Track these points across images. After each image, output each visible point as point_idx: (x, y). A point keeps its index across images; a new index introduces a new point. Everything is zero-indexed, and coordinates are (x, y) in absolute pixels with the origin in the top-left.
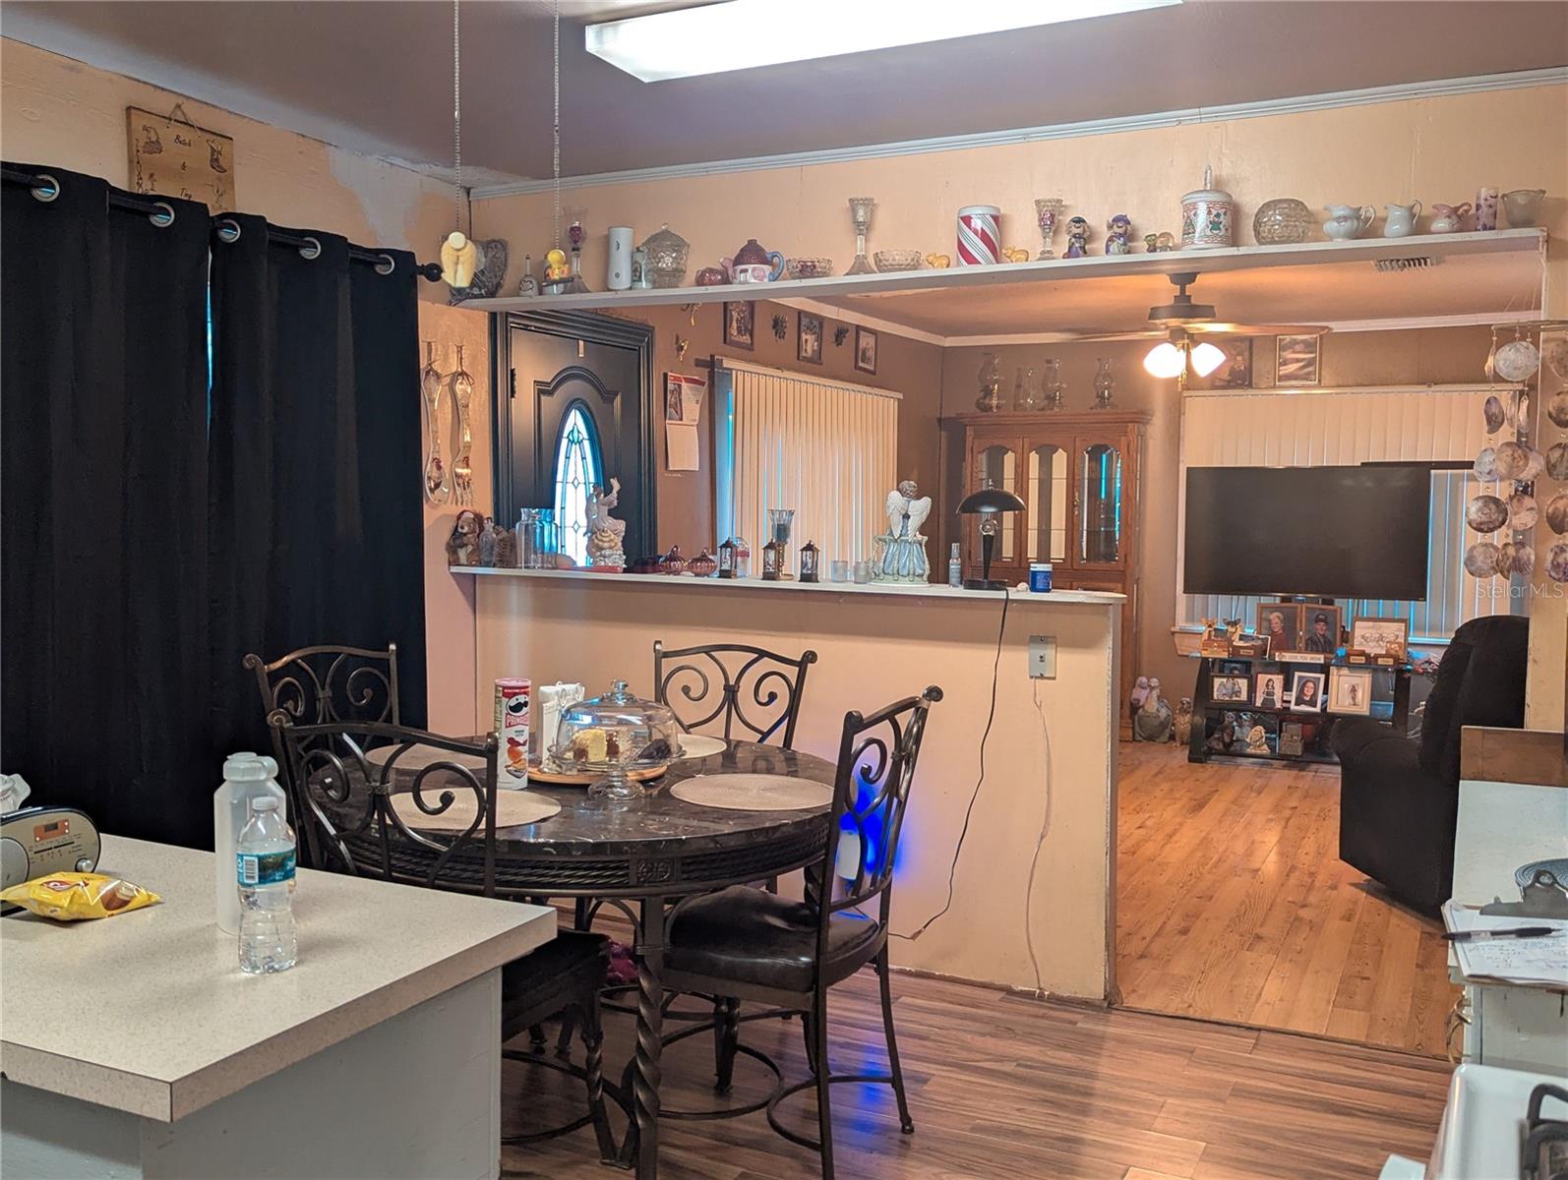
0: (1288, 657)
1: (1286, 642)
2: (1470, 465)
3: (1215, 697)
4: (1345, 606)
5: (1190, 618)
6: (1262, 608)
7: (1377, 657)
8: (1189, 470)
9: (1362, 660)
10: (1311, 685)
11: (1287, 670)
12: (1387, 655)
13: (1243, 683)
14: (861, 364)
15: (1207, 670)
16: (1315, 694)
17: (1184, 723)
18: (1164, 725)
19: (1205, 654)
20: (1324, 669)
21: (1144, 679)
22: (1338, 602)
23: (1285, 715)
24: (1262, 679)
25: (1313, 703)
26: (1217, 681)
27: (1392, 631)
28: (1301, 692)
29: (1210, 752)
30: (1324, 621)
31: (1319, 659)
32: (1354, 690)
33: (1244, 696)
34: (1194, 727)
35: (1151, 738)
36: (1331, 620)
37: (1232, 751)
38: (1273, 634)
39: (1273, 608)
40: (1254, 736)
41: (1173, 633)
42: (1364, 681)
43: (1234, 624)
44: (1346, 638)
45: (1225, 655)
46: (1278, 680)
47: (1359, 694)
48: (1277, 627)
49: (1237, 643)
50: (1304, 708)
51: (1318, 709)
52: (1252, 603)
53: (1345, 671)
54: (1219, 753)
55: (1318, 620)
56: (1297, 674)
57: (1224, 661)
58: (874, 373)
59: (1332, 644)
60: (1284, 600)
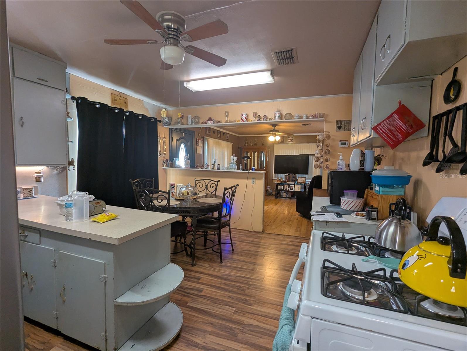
0: (289, 183)
1: (289, 181)
2: (314, 155)
3: (279, 188)
4: (297, 175)
5: (275, 177)
6: (285, 176)
7: (302, 183)
8: (275, 155)
9: (299, 183)
10: (292, 187)
11: (289, 185)
12: (303, 182)
13: (283, 187)
14: (227, 138)
15: (277, 185)
16: (293, 189)
17: (274, 193)
18: (271, 193)
19: (277, 182)
20: (294, 184)
21: (268, 186)
22: (296, 175)
23: (288, 191)
24: (285, 186)
25: (292, 190)
26: (279, 186)
27: (304, 179)
28: (291, 188)
29: (278, 197)
30: (294, 177)
31: (294, 183)
32: (298, 188)
33: (283, 189)
34: (276, 193)
35: (269, 195)
36: (295, 177)
37: (281, 197)
38: (287, 180)
39: (287, 176)
40: (284, 194)
41: (273, 180)
42: (300, 186)
43: (281, 178)
44: (297, 180)
45: (280, 183)
46: (288, 186)
47: (299, 188)
48: (287, 179)
49: (282, 181)
50: (291, 190)
51: (293, 190)
52: (284, 175)
53: (297, 185)
54: (279, 197)
55: (293, 177)
56: (290, 185)
57: (280, 184)
58: (229, 140)
59: (295, 181)
60: (288, 174)
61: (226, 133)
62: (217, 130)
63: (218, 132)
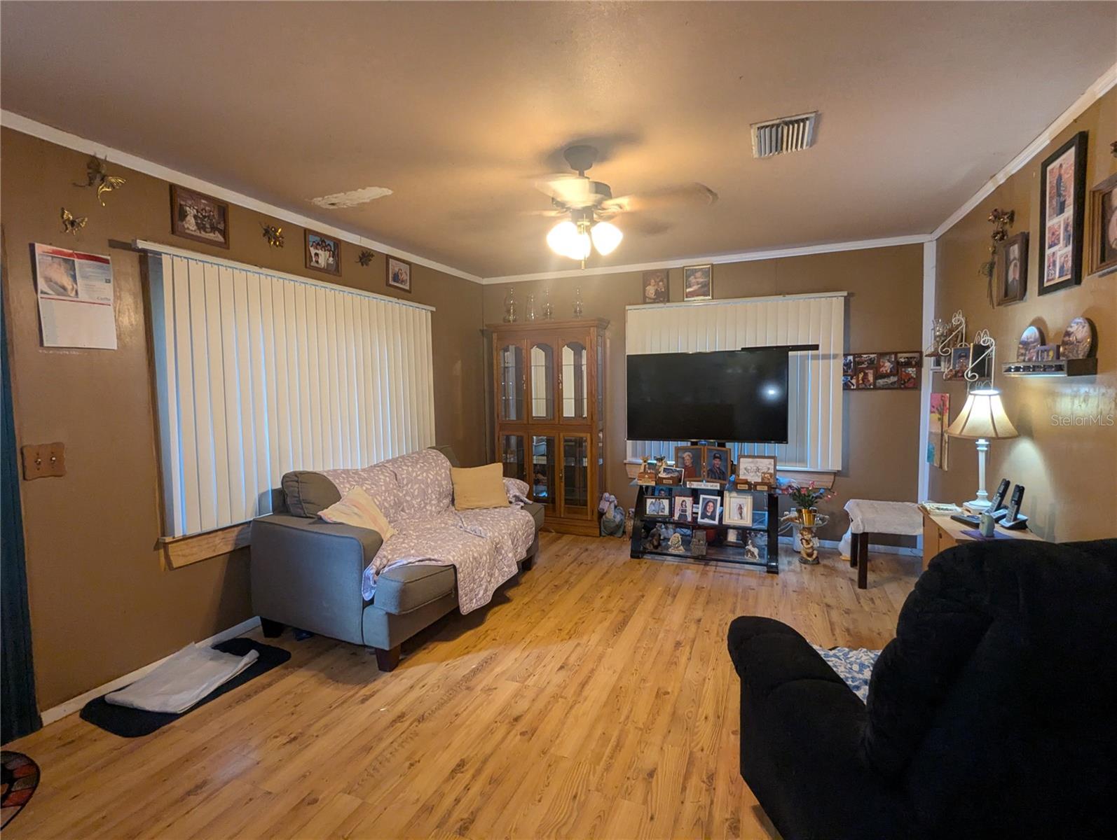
0: (695, 485)
1: (693, 473)
2: (816, 347)
3: (648, 513)
4: (733, 447)
5: (635, 455)
7: (756, 484)
8: (628, 356)
9: (746, 487)
10: (711, 504)
11: (695, 494)
12: (762, 484)
13: (666, 502)
14: (391, 282)
15: (643, 493)
16: (714, 511)
17: (630, 525)
18: (619, 526)
19: (640, 483)
20: (720, 493)
21: (606, 495)
22: (729, 445)
23: (694, 526)
24: (678, 500)
25: (713, 518)
26: (649, 501)
27: (766, 465)
28: (705, 509)
29: (645, 552)
30: (720, 458)
31: (717, 486)
32: (740, 508)
33: (667, 512)
34: (634, 527)
35: (612, 534)
36: (724, 456)
38: (686, 467)
39: (685, 449)
41: (625, 464)
42: (747, 502)
43: (660, 460)
44: (734, 470)
45: (653, 484)
46: (689, 500)
47: (745, 510)
48: (688, 463)
49: (662, 475)
50: (707, 521)
51: (716, 522)
52: (673, 445)
53: (734, 494)
55: (715, 457)
56: (702, 497)
57: (654, 488)
58: (409, 292)
59: (726, 476)
60: (693, 444)
61: (388, 257)
62: (306, 232)
63: (312, 238)
